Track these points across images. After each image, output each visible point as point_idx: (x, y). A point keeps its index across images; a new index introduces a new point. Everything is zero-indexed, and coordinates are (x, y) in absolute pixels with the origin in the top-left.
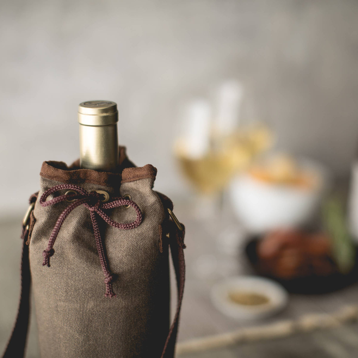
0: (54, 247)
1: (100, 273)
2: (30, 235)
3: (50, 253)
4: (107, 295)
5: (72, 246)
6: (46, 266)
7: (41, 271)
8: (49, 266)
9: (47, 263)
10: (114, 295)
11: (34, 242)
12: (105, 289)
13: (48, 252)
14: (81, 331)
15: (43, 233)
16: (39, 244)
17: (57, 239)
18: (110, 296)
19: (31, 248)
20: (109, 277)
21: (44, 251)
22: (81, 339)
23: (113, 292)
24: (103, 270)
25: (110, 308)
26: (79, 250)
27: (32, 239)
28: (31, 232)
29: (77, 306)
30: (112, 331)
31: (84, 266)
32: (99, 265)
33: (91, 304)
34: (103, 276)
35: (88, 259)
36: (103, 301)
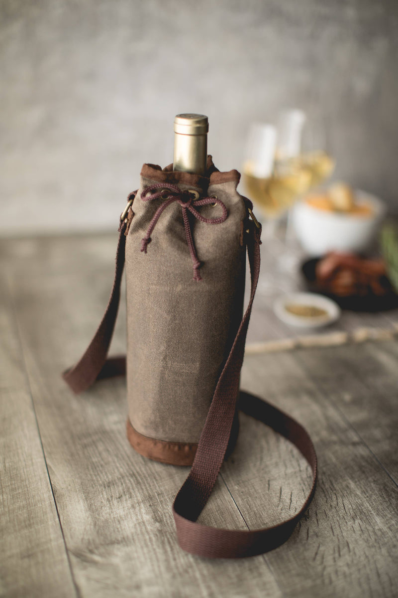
0: (152, 236)
1: (189, 260)
2: (129, 227)
3: (148, 241)
4: (195, 278)
5: (166, 236)
6: (143, 253)
7: (137, 259)
8: (146, 252)
9: (145, 249)
10: (200, 279)
11: (132, 233)
12: (192, 275)
13: (147, 240)
14: (169, 311)
15: (140, 225)
16: (136, 235)
17: (154, 231)
18: (198, 279)
19: (129, 238)
20: (197, 263)
21: (143, 239)
22: (169, 318)
23: (200, 276)
24: (192, 257)
25: (195, 292)
26: (172, 241)
27: (130, 230)
28: (130, 224)
29: (167, 289)
30: (196, 312)
31: (176, 253)
32: (189, 253)
33: (180, 287)
34: (192, 263)
35: (179, 248)
36: (190, 285)
